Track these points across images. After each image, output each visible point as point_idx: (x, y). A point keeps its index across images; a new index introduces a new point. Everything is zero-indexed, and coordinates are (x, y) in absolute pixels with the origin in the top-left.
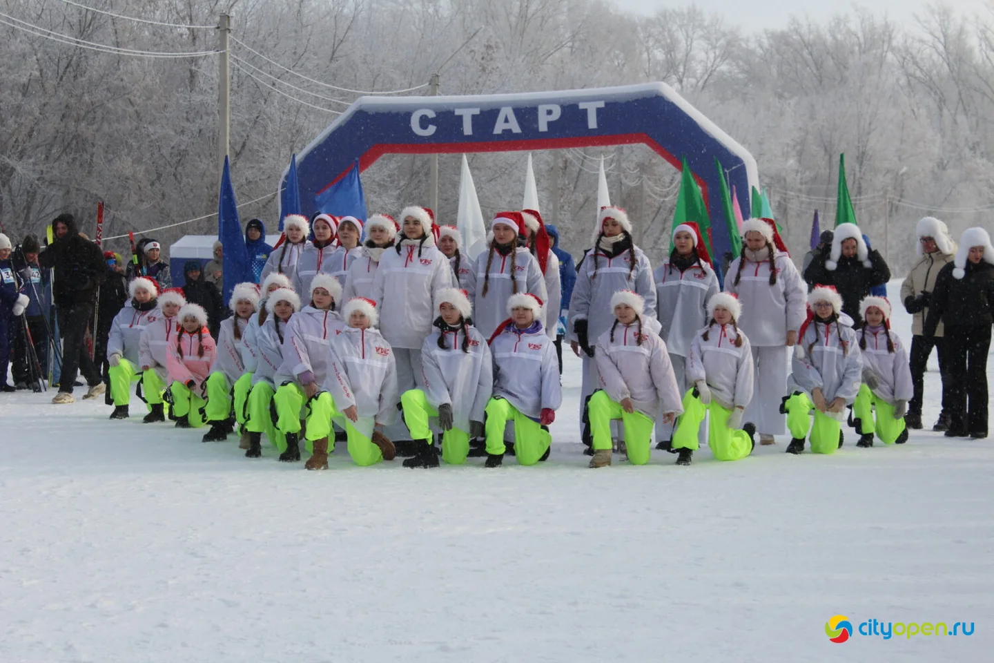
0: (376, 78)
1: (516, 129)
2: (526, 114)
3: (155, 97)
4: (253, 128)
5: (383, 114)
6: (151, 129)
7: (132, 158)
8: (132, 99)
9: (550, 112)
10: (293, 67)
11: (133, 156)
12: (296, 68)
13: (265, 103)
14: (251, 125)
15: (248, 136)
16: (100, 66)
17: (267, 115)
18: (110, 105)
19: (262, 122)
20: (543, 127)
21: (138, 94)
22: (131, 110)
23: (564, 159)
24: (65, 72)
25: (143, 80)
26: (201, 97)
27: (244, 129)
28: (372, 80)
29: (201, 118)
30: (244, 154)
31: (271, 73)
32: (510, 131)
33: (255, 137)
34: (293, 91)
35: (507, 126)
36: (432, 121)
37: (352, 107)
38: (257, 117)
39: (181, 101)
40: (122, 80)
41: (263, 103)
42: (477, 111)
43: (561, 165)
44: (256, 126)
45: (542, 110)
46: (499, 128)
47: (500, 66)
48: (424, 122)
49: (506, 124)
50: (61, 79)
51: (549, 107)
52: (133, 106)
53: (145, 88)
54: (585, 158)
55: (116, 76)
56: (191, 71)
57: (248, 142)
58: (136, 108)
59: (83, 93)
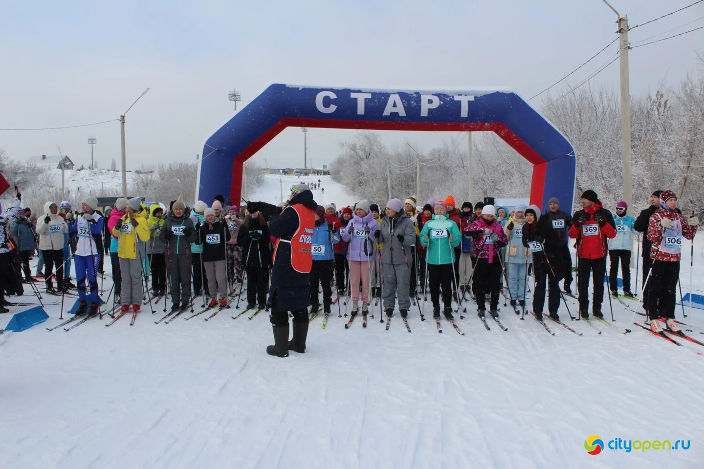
9: (430, 102)
20: (424, 113)
32: (396, 114)
35: (395, 110)
49: (395, 108)
51: (431, 97)
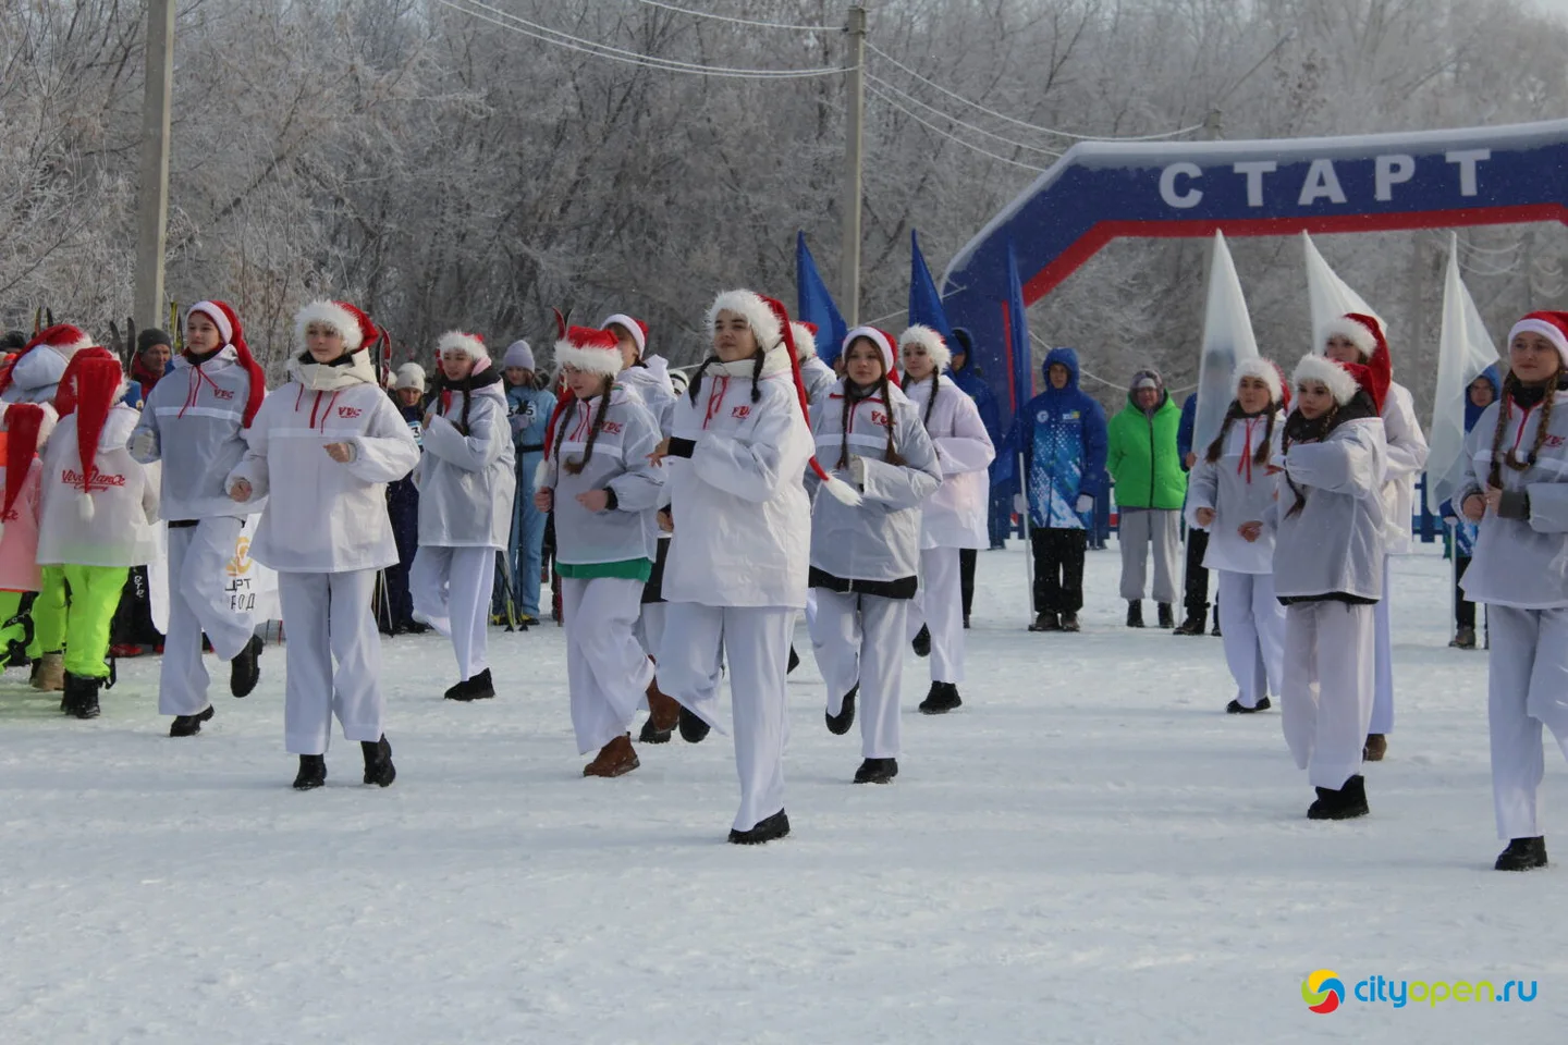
0: (1119, 118)
1: (1337, 196)
2: (1356, 171)
3: (760, 148)
4: (916, 197)
5: (1114, 171)
6: (753, 199)
7: (719, 245)
8: (725, 150)
9: (1395, 168)
10: (983, 98)
11: (722, 242)
12: (988, 101)
13: (935, 158)
14: (913, 192)
15: (907, 211)
16: (672, 98)
17: (938, 176)
18: (688, 161)
19: (931, 188)
20: (1383, 193)
21: (734, 144)
22: (721, 168)
23: (1434, 252)
24: (620, 109)
25: (743, 120)
26: (831, 147)
27: (901, 199)
28: (1114, 120)
29: (833, 183)
30: (900, 239)
31: (945, 109)
32: (1326, 200)
33: (917, 212)
34: (982, 138)
35: (1322, 192)
36: (1197, 183)
37: (1064, 160)
38: (924, 180)
39: (801, 155)
40: (709, 120)
41: (931, 157)
42: (1271, 167)
43: (1429, 261)
44: (921, 194)
45: (1382, 166)
46: (1307, 196)
47: (1327, 97)
48: (1182, 184)
49: (1321, 188)
50: (614, 120)
51: (1394, 159)
52: (727, 162)
53: (746, 133)
54: (1472, 251)
55: (699, 115)
56: (821, 106)
57: (908, 220)
58: (731, 165)
59: (647, 142)
